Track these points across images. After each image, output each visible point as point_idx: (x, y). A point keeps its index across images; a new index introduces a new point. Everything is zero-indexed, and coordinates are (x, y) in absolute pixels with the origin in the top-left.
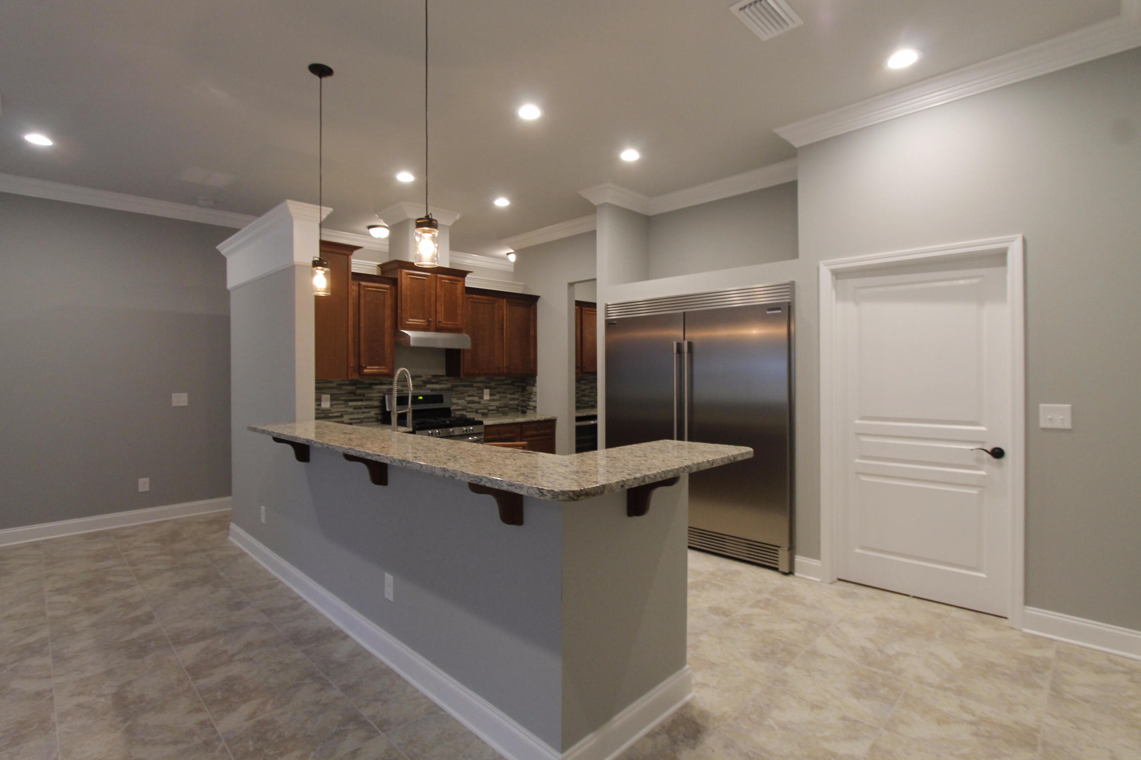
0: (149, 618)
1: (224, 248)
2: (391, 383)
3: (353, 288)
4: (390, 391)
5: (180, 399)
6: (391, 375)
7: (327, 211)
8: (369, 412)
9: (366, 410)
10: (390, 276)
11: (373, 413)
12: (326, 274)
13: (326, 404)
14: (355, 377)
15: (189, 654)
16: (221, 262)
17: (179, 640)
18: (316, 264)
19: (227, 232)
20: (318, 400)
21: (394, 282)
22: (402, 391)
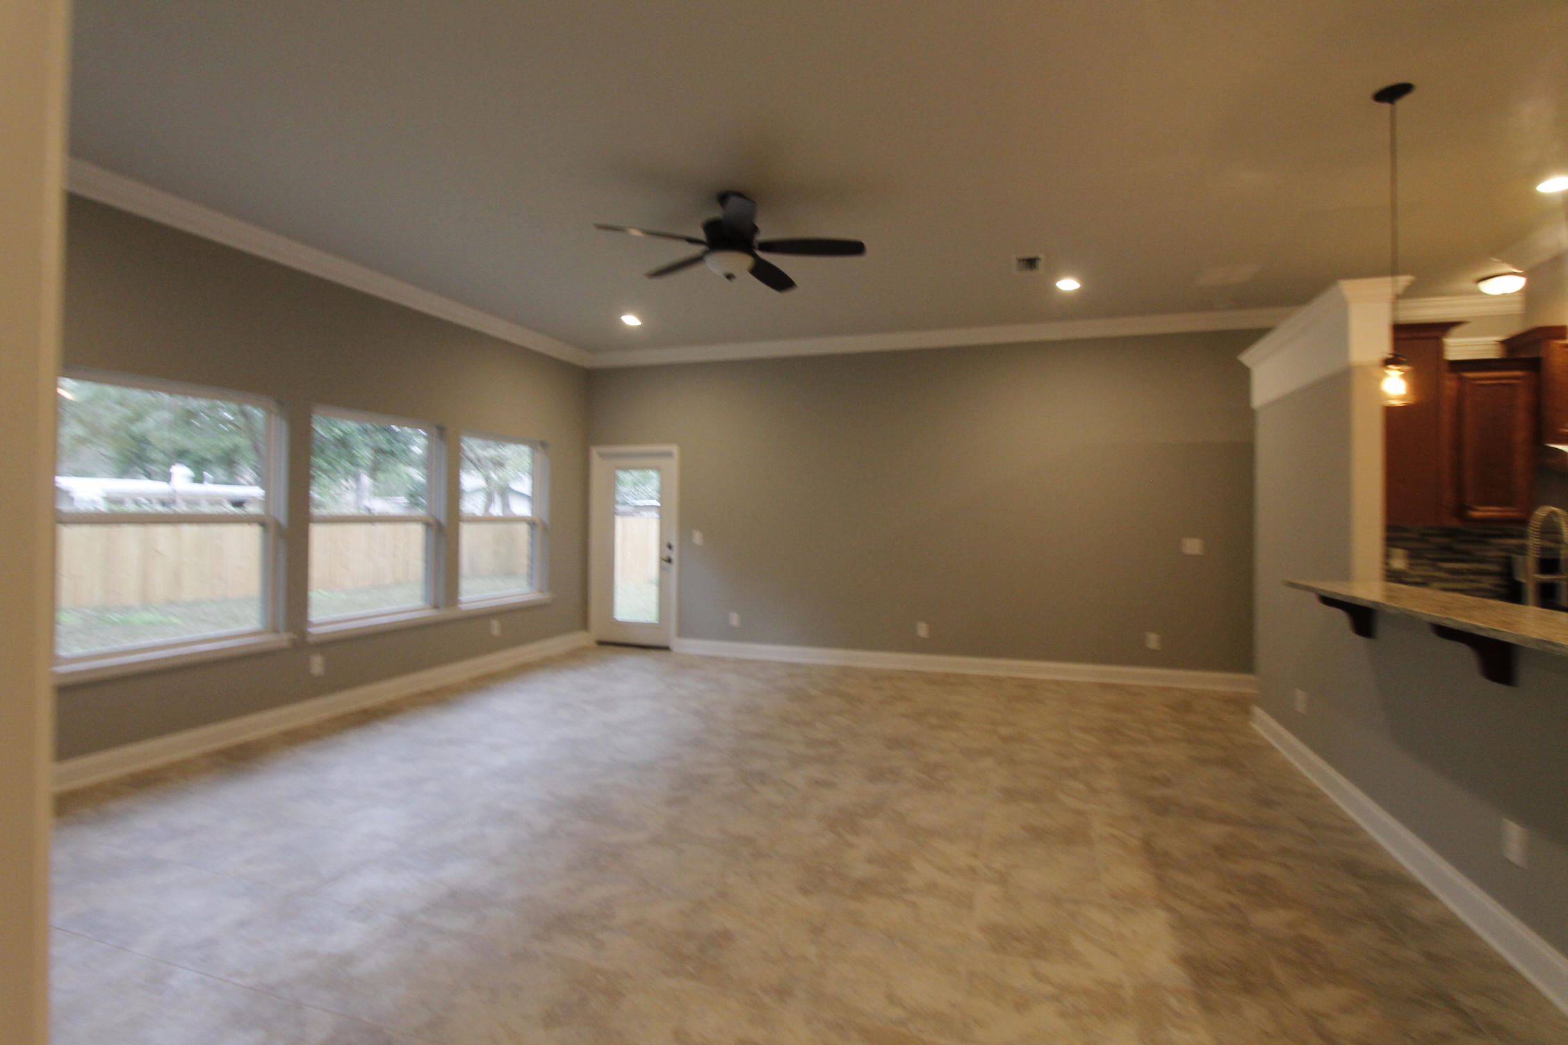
0: (1166, 782)
1: (1247, 358)
2: (1523, 536)
3: (1450, 384)
4: (1522, 550)
5: (1193, 546)
6: (1524, 522)
7: (1404, 280)
8: (1480, 582)
9: (1472, 577)
10: (1523, 356)
11: (1487, 583)
12: (1404, 377)
13: (1399, 563)
14: (1453, 523)
15: (1214, 832)
16: (1243, 376)
17: (1200, 813)
18: (1387, 362)
19: (1252, 336)
20: (1387, 556)
21: (1535, 365)
22: (1551, 549)
